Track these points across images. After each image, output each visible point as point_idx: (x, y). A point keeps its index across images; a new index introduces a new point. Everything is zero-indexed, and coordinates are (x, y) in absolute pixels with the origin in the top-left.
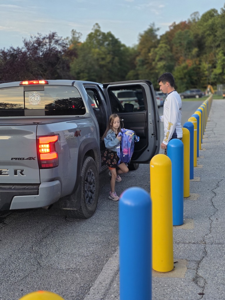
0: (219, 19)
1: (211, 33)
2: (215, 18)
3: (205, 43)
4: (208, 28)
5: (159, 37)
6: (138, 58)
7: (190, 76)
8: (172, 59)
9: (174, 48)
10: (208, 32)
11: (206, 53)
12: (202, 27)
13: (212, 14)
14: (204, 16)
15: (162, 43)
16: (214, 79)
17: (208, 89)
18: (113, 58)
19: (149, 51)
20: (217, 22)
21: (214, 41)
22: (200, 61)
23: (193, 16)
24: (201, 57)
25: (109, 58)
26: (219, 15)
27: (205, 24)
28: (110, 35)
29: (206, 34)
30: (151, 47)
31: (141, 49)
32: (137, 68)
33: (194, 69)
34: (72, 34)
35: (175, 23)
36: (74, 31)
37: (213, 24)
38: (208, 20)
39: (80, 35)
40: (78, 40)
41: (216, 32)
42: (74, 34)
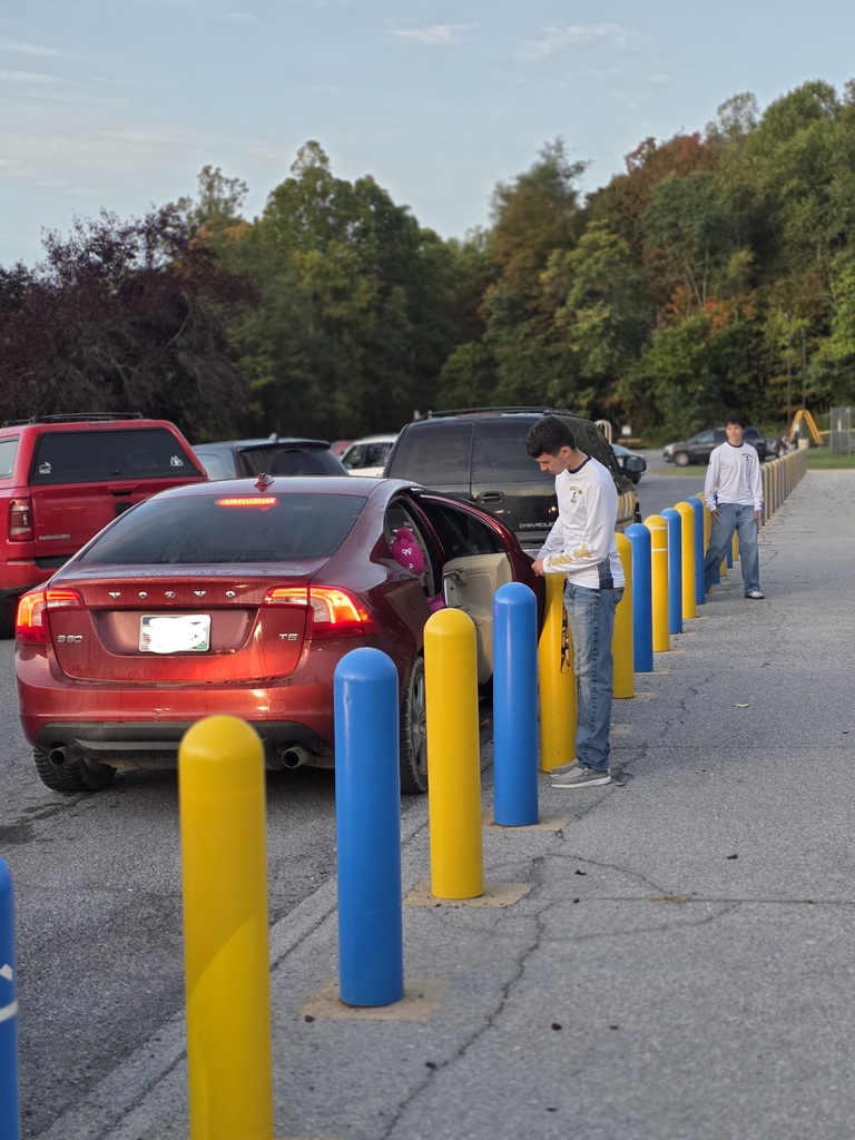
0: (841, 128)
1: (806, 186)
2: (824, 120)
3: (780, 229)
4: (793, 165)
5: (581, 203)
6: (491, 293)
7: (719, 370)
8: (640, 294)
9: (650, 251)
10: (794, 182)
11: (786, 272)
12: (766, 162)
13: (808, 103)
14: (776, 112)
15: (599, 228)
16: (823, 380)
17: (796, 427)
18: (385, 292)
19: (541, 264)
20: (829, 139)
21: (821, 221)
22: (763, 305)
23: (729, 112)
24: (766, 287)
25: (365, 290)
26: (838, 109)
27: (782, 147)
28: (369, 191)
29: (785, 190)
30: (551, 245)
31: (507, 254)
32: (490, 333)
33: (733, 339)
34: (204, 188)
35: (650, 141)
36: (212, 172)
37: (815, 149)
38: (791, 131)
39: (238, 189)
40: (229, 210)
41: (828, 181)
42: (210, 187)
